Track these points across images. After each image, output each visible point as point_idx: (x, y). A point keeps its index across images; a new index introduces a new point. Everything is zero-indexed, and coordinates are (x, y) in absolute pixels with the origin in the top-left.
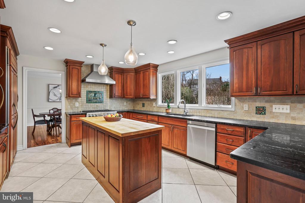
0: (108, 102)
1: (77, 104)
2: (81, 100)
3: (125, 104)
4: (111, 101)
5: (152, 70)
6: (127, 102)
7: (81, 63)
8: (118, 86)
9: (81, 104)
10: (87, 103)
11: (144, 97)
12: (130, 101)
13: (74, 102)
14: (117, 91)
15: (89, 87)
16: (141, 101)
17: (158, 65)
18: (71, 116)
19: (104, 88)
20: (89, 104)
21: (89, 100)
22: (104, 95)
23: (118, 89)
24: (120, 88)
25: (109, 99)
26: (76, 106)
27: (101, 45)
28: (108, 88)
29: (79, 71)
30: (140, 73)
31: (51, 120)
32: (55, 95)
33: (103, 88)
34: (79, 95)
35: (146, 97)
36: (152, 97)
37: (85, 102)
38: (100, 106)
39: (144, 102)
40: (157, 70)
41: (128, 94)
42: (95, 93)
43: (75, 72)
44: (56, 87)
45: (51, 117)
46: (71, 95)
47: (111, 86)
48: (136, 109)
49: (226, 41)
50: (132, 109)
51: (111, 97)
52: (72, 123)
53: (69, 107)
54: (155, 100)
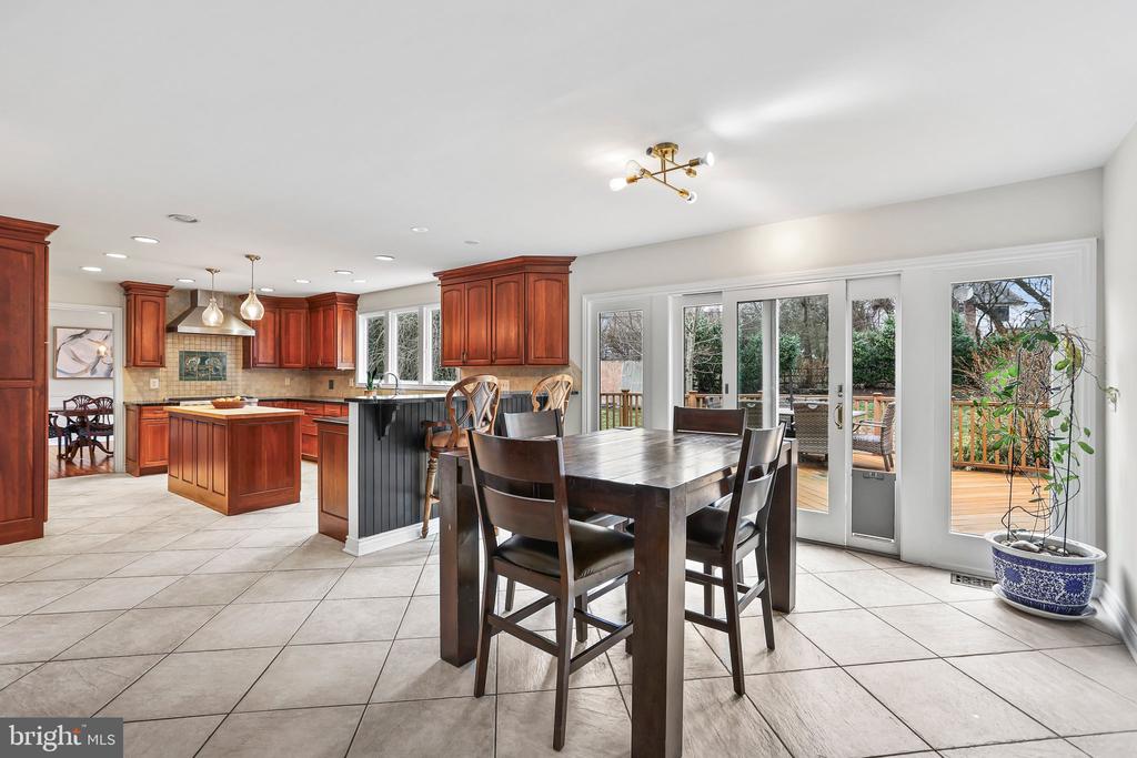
0: (240, 378)
1: (155, 383)
2: (164, 374)
3: (287, 382)
4: (248, 374)
5: (340, 306)
6: (292, 379)
7: (165, 289)
8: (265, 341)
9: (165, 383)
10: (181, 379)
11: (326, 365)
12: (301, 374)
13: (146, 378)
14: (264, 352)
15: (187, 342)
16: (327, 375)
17: (358, 296)
18: (138, 411)
19: (229, 343)
20: (187, 382)
21: (187, 374)
22: (228, 361)
23: (266, 347)
24: (270, 343)
25: (240, 370)
26: (152, 387)
27: (209, 270)
28: (240, 343)
29: (160, 308)
30: (318, 311)
32: (76, 359)
33: (224, 343)
34: (160, 362)
35: (329, 367)
36: (341, 366)
37: (177, 378)
38: (216, 387)
39: (332, 378)
40: (355, 307)
41: (292, 359)
42: (204, 357)
43: (149, 309)
44: (80, 336)
45: (69, 420)
46: (139, 363)
47: (246, 339)
48: (317, 394)
49: (435, 275)
50: (308, 394)
51: (246, 365)
52: (144, 423)
53: (134, 389)
54: (352, 373)
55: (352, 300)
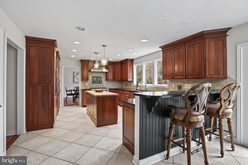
0: (105, 83)
1: (87, 84)
2: (89, 82)
3: (116, 84)
4: (107, 82)
5: (129, 63)
6: (117, 83)
7: (89, 61)
8: (111, 73)
9: (89, 84)
10: (92, 83)
11: (125, 79)
12: (119, 82)
13: (85, 83)
14: (110, 76)
15: (94, 74)
16: (125, 82)
17: (134, 59)
18: (83, 90)
19: (103, 74)
20: (94, 84)
21: (94, 82)
22: (102, 79)
25: (105, 81)
26: (86, 85)
27: (96, 53)
28: (105, 74)
29: (88, 65)
30: (123, 65)
31: (75, 94)
32: (77, 79)
33: (101, 74)
34: (87, 79)
35: (126, 80)
36: (129, 80)
37: (91, 83)
38: (100, 85)
39: (127, 83)
40: (133, 63)
41: (117, 78)
42: (97, 77)
43: (85, 66)
44: (78, 74)
46: (83, 79)
47: (106, 73)
48: (123, 87)
49: (160, 47)
50: (121, 87)
51: (106, 80)
52: (84, 94)
53: (83, 86)
54: (132, 82)
55: (132, 61)
